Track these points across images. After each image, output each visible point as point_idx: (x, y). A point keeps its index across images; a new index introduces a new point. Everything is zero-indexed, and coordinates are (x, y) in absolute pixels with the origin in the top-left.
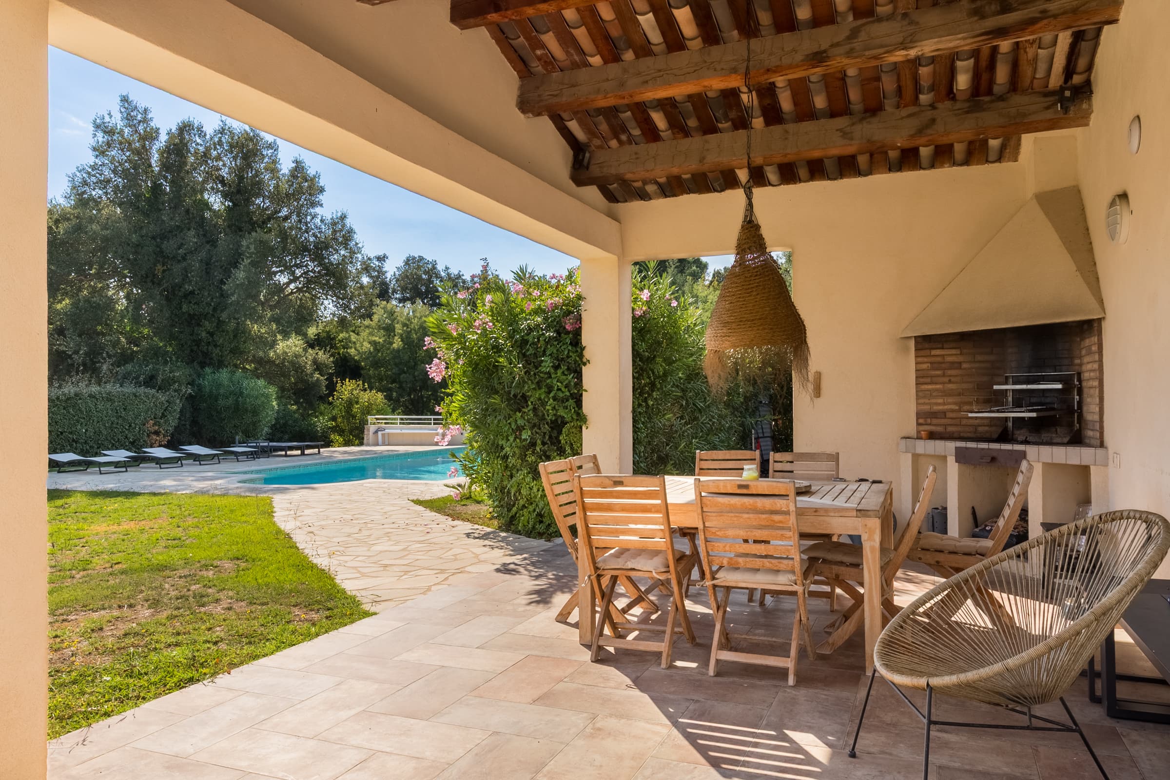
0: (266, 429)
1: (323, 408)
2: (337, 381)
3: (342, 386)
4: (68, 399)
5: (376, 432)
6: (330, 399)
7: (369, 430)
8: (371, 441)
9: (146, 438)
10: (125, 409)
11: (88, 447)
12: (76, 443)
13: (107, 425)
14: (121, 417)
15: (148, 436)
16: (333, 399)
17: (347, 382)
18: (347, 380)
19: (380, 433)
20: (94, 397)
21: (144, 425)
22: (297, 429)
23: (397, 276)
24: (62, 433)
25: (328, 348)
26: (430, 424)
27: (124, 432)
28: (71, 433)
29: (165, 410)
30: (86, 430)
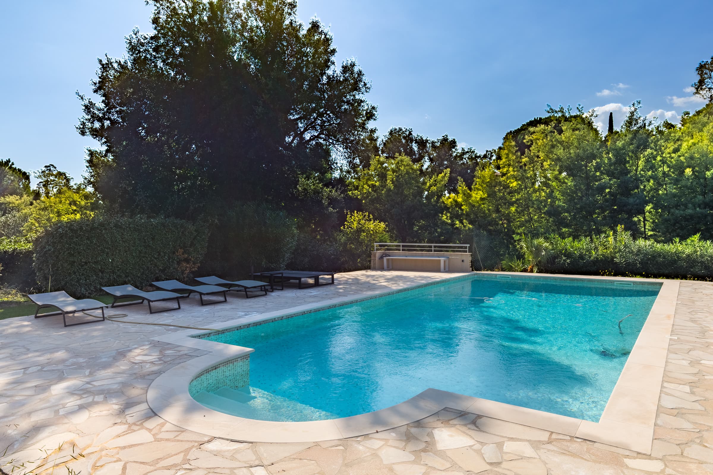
0: (287, 255)
1: (336, 235)
2: (347, 213)
3: (351, 217)
4: (93, 229)
5: (381, 258)
6: (342, 228)
7: (375, 256)
8: (377, 265)
9: (176, 266)
10: (153, 239)
11: (115, 276)
12: (102, 272)
13: (134, 254)
14: (149, 246)
15: (179, 263)
16: (344, 228)
17: (356, 215)
18: (356, 212)
19: (385, 259)
20: (121, 227)
21: (174, 253)
22: (315, 253)
23: (384, 142)
24: (86, 263)
25: (339, 186)
26: (431, 251)
27: (153, 260)
28: (96, 263)
29: (194, 239)
30: (113, 260)
